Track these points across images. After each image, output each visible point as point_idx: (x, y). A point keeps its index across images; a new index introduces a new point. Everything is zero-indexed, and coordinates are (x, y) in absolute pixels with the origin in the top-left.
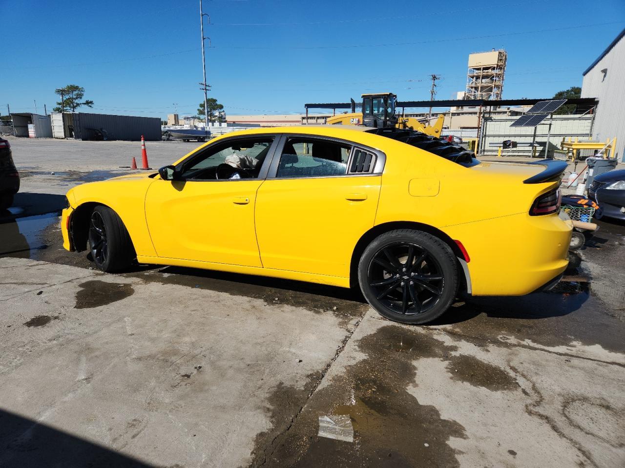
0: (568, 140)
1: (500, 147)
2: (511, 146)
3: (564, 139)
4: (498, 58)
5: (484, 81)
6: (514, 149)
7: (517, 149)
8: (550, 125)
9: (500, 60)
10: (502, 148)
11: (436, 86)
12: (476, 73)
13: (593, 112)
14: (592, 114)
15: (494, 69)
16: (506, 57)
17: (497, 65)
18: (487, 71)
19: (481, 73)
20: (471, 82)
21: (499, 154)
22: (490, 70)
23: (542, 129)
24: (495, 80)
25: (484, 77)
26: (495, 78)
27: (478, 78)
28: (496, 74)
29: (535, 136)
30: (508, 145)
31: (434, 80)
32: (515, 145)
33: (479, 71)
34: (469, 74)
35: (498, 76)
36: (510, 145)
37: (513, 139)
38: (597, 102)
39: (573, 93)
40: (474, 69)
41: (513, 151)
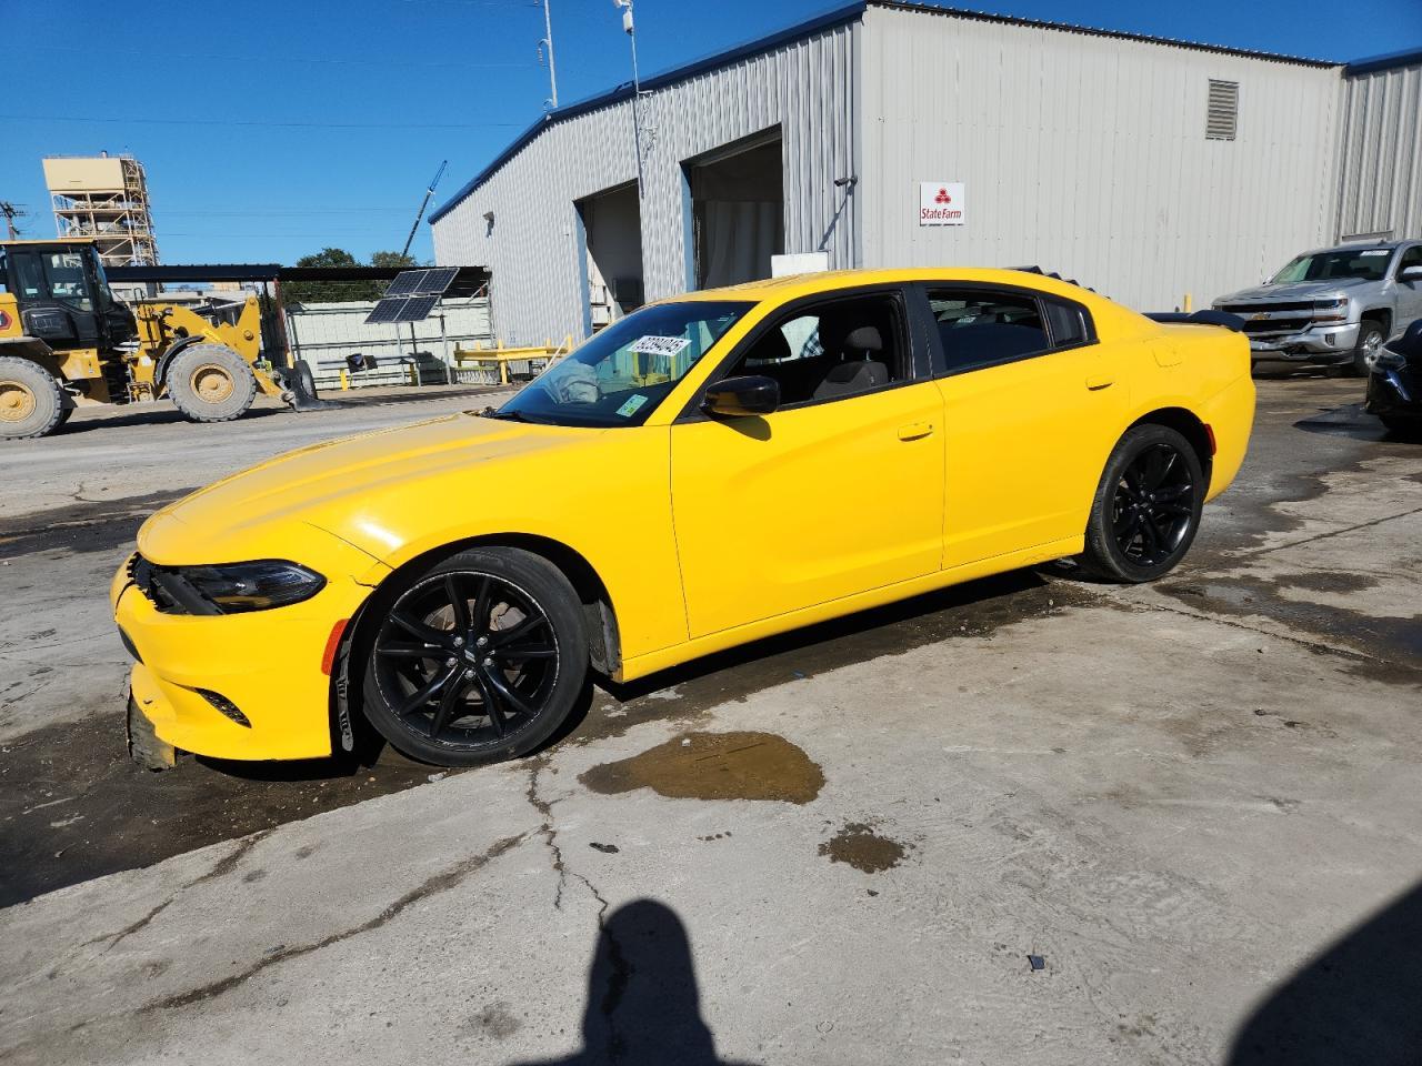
0: (466, 346)
1: (342, 369)
2: (365, 366)
3: (458, 345)
4: (124, 175)
5: (102, 226)
6: (374, 371)
7: (380, 370)
8: (442, 317)
9: (129, 180)
10: (347, 372)
11: (18, 233)
12: (74, 206)
13: (486, 292)
14: (485, 296)
15: (120, 199)
16: (140, 171)
17: (126, 191)
18: (103, 203)
19: (88, 207)
20: (68, 229)
21: (345, 384)
22: (111, 202)
23: (426, 327)
24: (133, 228)
25: (99, 218)
26: (129, 222)
27: (83, 218)
28: (130, 211)
29: (414, 341)
30: (358, 363)
31: (10, 217)
32: (372, 362)
33: (82, 202)
34: (56, 208)
35: (136, 216)
36: (362, 364)
37: (366, 352)
38: (489, 275)
39: (329, 260)
40: (66, 196)
41: (372, 377)
